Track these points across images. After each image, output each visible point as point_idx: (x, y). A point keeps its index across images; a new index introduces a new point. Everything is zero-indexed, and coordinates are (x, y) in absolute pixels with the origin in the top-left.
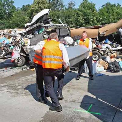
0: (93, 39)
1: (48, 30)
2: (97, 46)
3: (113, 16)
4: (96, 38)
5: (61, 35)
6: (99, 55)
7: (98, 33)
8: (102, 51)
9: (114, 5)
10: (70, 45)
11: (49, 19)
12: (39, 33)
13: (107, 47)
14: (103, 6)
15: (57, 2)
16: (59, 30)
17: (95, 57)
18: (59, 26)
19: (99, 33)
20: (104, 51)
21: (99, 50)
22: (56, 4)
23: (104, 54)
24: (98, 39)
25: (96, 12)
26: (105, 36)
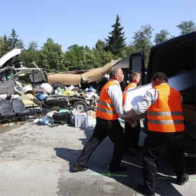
0: (75, 86)
1: (20, 75)
2: (81, 95)
3: (83, 60)
4: (78, 86)
5: (35, 81)
6: (84, 106)
7: (80, 79)
8: (88, 100)
9: (82, 47)
10: (49, 94)
11: (21, 61)
12: (7, 79)
13: (94, 96)
14: (69, 48)
15: (15, 42)
16: (33, 75)
17: (80, 108)
18: (33, 70)
19: (82, 79)
20: (91, 101)
21: (85, 99)
22: (14, 44)
23: (91, 104)
24: (80, 86)
25: (63, 55)
26: (89, 82)
